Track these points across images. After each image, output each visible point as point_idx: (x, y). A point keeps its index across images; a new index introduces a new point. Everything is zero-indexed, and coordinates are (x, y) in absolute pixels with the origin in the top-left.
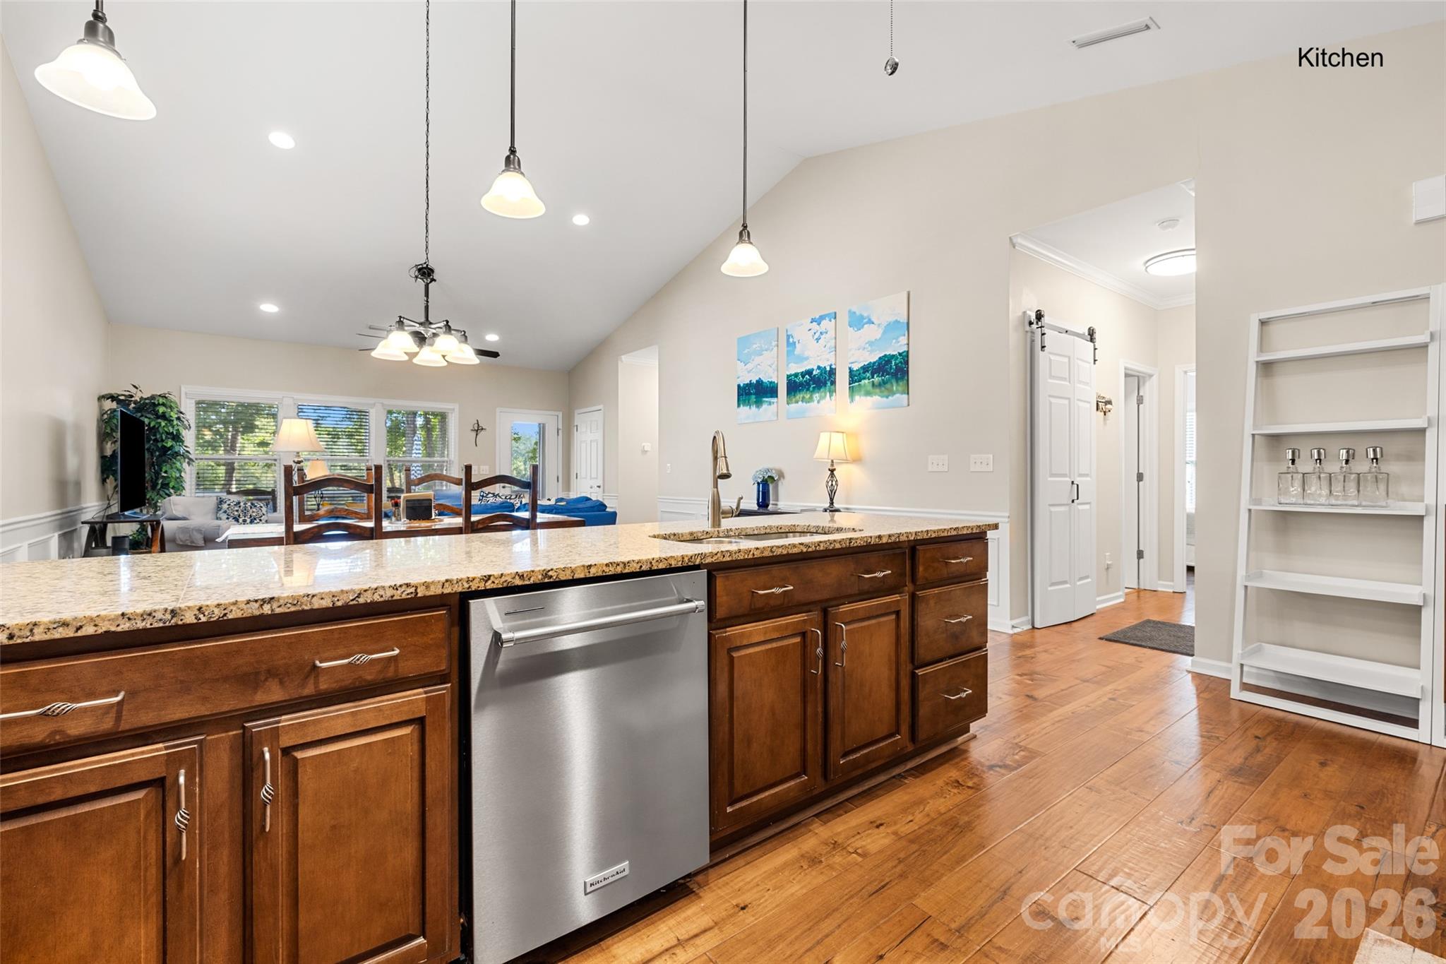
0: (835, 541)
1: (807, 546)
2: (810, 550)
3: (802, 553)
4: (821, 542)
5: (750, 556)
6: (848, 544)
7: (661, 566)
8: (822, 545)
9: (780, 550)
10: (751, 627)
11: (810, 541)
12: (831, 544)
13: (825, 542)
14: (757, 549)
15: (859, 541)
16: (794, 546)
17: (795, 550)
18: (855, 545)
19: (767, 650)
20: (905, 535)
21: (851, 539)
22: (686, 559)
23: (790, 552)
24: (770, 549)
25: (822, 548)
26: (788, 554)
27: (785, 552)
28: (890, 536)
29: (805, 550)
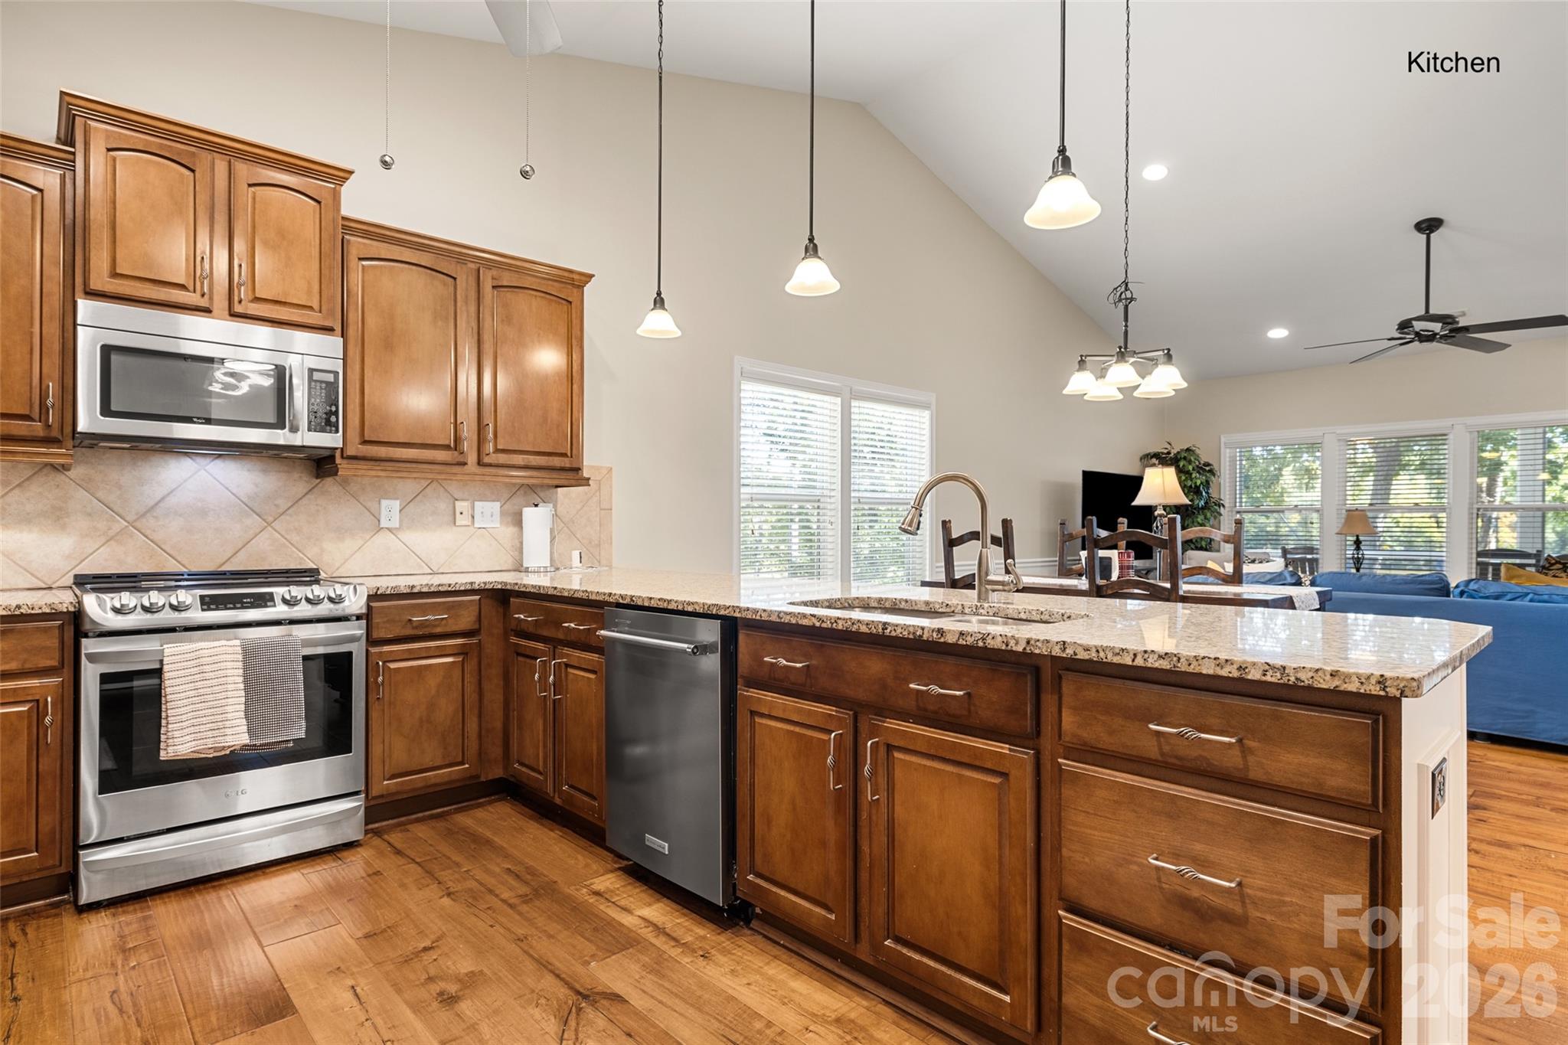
0: (859, 621)
1: (820, 619)
2: (824, 625)
3: (814, 626)
4: (838, 618)
5: (758, 618)
6: (880, 630)
7: (690, 609)
8: (840, 622)
9: (788, 617)
10: (772, 697)
11: (825, 614)
12: (853, 624)
13: (845, 620)
14: (765, 611)
15: (899, 630)
16: (804, 616)
17: (805, 622)
18: (893, 634)
19: (788, 731)
20: (999, 639)
21: (885, 624)
22: (706, 607)
23: (800, 622)
24: (776, 614)
25: (840, 627)
26: (797, 625)
27: (794, 622)
28: (962, 634)
29: (818, 624)
